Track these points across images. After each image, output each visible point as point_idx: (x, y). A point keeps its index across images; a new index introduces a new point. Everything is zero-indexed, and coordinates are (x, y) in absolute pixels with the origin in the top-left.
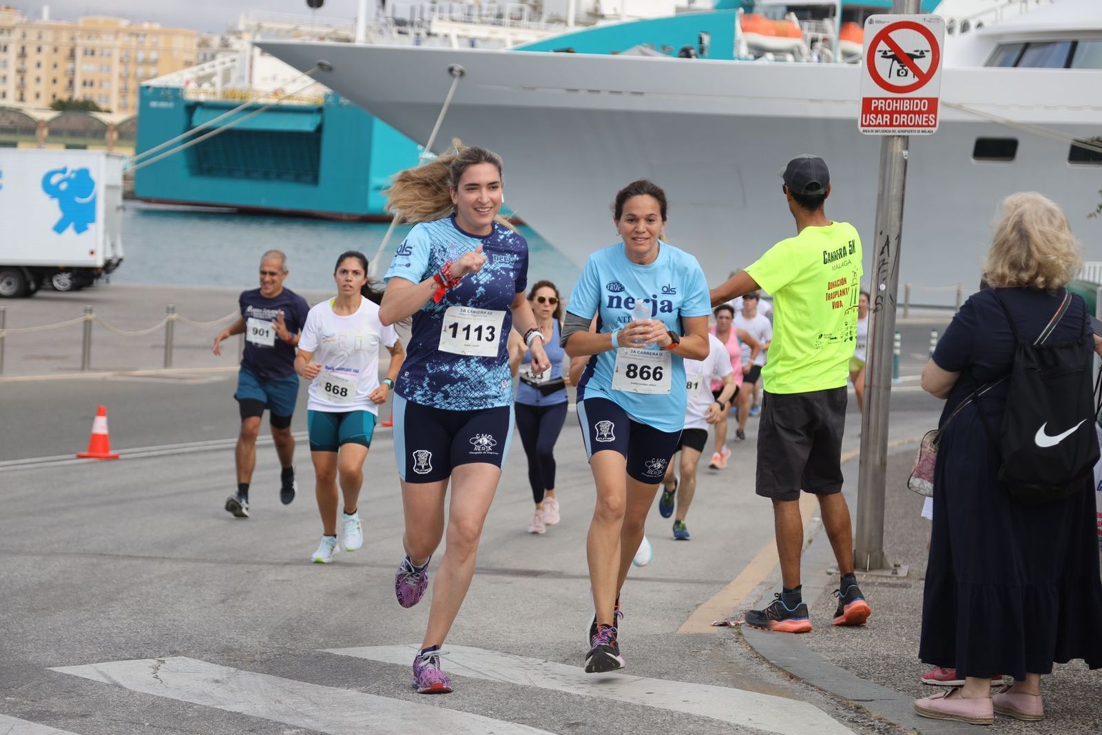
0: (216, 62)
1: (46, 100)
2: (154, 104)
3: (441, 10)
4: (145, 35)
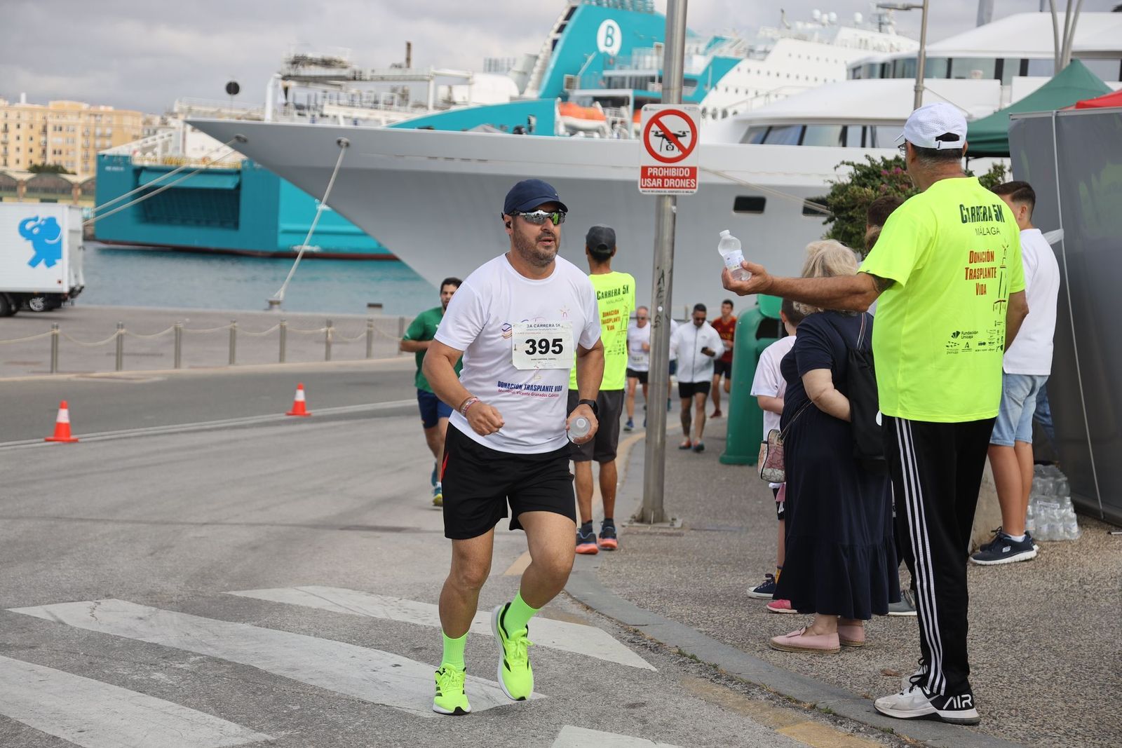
0: (156, 137)
1: (24, 165)
2: (108, 168)
3: (330, 97)
4: (101, 116)
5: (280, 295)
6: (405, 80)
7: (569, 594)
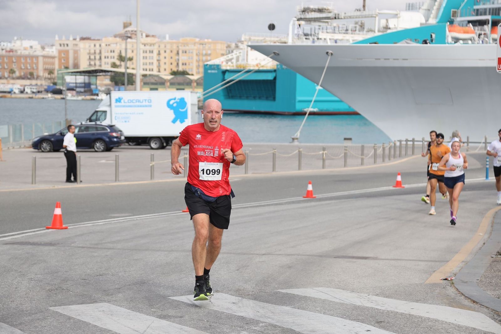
0: (233, 54)
1: (168, 71)
2: (209, 71)
3: (323, 29)
4: (205, 44)
5: (298, 134)
6: (362, 17)
7: (462, 294)
